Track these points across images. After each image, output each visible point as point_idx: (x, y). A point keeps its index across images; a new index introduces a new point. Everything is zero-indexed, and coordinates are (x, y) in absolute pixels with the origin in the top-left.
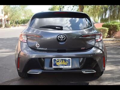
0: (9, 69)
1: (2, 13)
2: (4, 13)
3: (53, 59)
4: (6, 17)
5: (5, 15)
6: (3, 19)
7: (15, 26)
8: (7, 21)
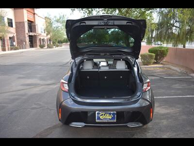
0: (51, 110)
1: (45, 33)
2: (46, 33)
3: (97, 112)
4: (49, 36)
5: (47, 35)
6: (46, 38)
7: (57, 46)
8: (50, 40)
